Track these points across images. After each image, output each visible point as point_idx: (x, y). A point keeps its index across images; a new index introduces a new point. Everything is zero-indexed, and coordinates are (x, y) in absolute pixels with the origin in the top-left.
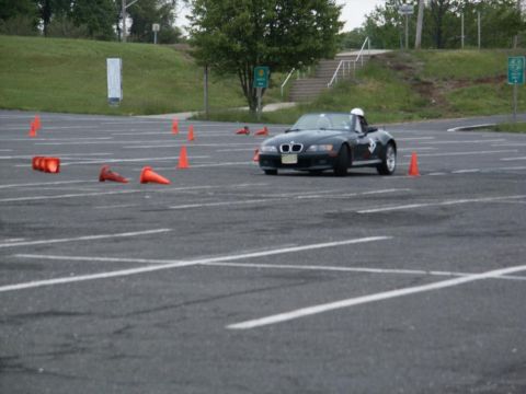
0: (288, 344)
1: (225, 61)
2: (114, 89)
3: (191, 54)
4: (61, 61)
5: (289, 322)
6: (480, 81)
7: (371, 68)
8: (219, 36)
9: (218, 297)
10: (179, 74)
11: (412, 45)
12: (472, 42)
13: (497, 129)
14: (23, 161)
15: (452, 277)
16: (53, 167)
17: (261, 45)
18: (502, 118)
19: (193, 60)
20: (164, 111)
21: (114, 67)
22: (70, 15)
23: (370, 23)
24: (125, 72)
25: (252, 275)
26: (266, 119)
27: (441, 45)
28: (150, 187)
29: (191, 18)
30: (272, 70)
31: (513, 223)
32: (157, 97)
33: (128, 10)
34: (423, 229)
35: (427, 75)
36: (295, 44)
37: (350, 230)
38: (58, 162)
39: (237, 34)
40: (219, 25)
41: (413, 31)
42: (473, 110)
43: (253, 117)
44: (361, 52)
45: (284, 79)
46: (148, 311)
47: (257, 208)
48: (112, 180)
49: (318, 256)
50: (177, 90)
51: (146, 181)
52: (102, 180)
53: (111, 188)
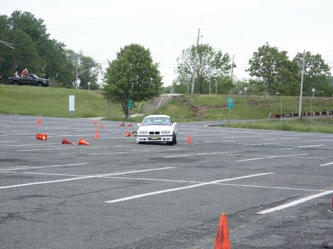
1: (116, 97)
2: (72, 107)
3: (103, 94)
4: (51, 96)
6: (217, 107)
7: (174, 100)
8: (114, 87)
10: (98, 102)
11: (190, 92)
12: (213, 92)
13: (223, 126)
14: (32, 135)
15: (197, 183)
16: (44, 138)
17: (130, 91)
18: (225, 122)
19: (103, 96)
20: (91, 116)
21: (72, 99)
22: (56, 78)
23: (174, 83)
24: (76, 101)
26: (132, 120)
27: (202, 92)
28: (82, 147)
29: (103, 80)
30: (135, 101)
32: (89, 111)
33: (79, 77)
34: (188, 164)
35: (196, 104)
36: (144, 91)
37: (159, 164)
38: (46, 136)
39: (121, 86)
40: (114, 83)
41: (190, 86)
42: (214, 118)
43: (126, 120)
44: (169, 95)
45: (139, 105)
48: (68, 143)
49: (145, 174)
50: (97, 108)
51: (80, 144)
52: (63, 143)
53: (66, 147)
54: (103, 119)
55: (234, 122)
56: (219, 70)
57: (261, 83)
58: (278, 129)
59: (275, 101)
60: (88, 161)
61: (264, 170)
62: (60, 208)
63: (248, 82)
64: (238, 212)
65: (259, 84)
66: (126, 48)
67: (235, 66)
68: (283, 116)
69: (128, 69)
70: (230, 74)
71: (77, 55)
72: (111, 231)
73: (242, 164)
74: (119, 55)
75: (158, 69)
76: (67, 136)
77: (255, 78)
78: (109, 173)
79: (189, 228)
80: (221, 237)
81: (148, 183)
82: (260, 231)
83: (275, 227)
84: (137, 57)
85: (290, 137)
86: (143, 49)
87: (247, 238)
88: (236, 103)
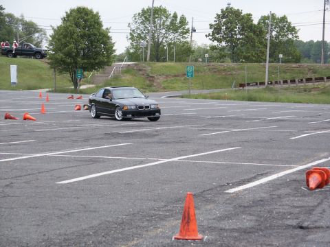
0: (83, 190)
1: (63, 66)
2: (14, 79)
3: (49, 63)
5: (84, 180)
6: (175, 76)
7: (128, 70)
8: (60, 55)
9: (53, 170)
10: (43, 72)
11: (146, 60)
12: (171, 60)
13: (182, 97)
15: (158, 161)
17: (79, 59)
18: (185, 92)
19: (49, 66)
20: (36, 88)
21: (13, 69)
23: (128, 50)
24: (19, 71)
25: (69, 161)
26: (82, 92)
27: (158, 60)
28: (27, 122)
29: (48, 48)
30: (84, 71)
31: (185, 137)
32: (33, 82)
34: (147, 140)
35: (152, 73)
36: (94, 59)
37: (115, 140)
39: (69, 54)
40: (60, 50)
41: (146, 54)
42: (173, 89)
43: (76, 91)
44: (123, 63)
45: (89, 75)
46: (21, 176)
47: (74, 131)
48: (11, 118)
49: (100, 152)
50: (42, 79)
51: (25, 119)
52: (6, 118)
53: (9, 122)
54: (50, 91)
55: (195, 92)
56: (177, 35)
57: (223, 49)
58: (243, 99)
59: (238, 69)
60: (35, 138)
61: (229, 145)
62: (7, 190)
63: (208, 48)
64: (204, 191)
65: (221, 50)
66: (72, 11)
67: (195, 31)
68: (248, 85)
69: (75, 35)
70: (189, 40)
71: (18, 20)
72: (65, 215)
73: (205, 138)
74: (64, 20)
75: (109, 34)
76: (10, 110)
77: (216, 43)
78: (59, 150)
79: (150, 210)
80: (187, 219)
81: (103, 161)
82: (229, 211)
83: (245, 207)
84: (85, 21)
85: (256, 108)
86: (91, 12)
87: (214, 219)
88: (197, 71)
